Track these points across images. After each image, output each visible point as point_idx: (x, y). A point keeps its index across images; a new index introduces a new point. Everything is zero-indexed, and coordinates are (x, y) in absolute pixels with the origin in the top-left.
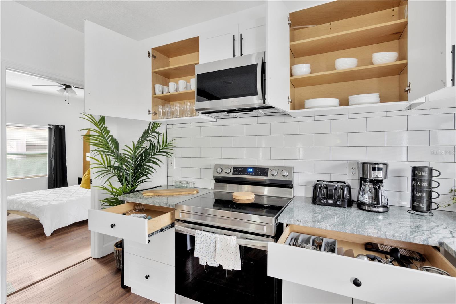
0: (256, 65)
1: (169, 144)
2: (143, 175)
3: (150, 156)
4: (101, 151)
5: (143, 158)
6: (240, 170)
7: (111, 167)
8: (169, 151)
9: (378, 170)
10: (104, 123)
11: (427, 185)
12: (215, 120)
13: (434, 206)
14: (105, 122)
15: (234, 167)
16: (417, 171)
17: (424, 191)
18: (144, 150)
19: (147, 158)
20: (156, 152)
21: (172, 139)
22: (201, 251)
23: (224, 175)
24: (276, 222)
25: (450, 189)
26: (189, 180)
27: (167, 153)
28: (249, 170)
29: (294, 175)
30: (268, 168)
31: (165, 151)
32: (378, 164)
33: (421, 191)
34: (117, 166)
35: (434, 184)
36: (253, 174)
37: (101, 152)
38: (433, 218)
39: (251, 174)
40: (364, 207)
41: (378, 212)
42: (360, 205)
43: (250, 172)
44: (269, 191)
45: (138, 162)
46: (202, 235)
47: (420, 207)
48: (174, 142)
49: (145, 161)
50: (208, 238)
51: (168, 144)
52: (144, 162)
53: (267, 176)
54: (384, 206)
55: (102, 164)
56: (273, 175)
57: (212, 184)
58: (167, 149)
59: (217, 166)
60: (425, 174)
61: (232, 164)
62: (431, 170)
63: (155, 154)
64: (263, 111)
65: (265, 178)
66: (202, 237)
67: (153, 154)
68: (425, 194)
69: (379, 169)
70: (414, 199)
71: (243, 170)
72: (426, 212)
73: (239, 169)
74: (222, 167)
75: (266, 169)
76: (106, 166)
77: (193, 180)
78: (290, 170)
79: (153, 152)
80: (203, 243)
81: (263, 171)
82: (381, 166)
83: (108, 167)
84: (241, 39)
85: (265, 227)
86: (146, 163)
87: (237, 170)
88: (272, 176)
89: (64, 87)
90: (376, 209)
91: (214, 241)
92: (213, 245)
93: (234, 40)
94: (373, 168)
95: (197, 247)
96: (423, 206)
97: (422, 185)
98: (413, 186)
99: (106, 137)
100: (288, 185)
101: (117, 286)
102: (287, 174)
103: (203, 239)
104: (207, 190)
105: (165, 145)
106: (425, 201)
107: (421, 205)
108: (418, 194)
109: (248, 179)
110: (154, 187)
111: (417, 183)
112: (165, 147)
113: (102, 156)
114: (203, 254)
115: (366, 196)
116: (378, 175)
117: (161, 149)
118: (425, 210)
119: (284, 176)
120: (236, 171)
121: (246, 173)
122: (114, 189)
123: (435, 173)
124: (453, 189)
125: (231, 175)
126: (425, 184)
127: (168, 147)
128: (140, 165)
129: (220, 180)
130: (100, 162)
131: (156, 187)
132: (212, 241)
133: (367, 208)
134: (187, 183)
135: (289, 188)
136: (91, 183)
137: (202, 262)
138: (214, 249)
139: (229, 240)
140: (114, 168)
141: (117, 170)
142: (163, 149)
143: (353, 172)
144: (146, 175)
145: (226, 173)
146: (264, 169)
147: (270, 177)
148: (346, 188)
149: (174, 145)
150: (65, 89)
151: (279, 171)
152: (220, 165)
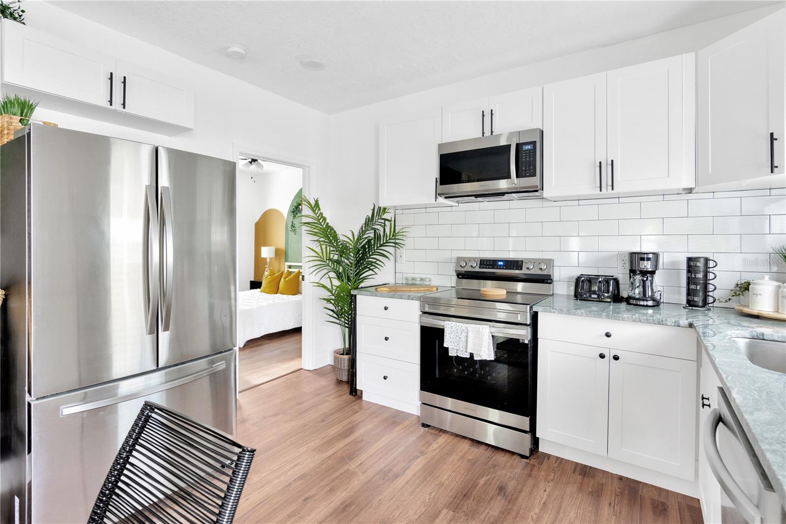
0: (509, 146)
1: (398, 233)
2: (368, 269)
3: (376, 248)
4: (322, 241)
5: (367, 250)
6: (488, 263)
7: (330, 260)
8: (397, 241)
9: (647, 261)
10: (319, 209)
11: (701, 277)
12: (457, 205)
13: (710, 300)
14: (320, 206)
15: (481, 260)
16: (692, 261)
17: (700, 283)
18: (366, 240)
19: (372, 250)
20: (382, 243)
21: (401, 227)
22: (451, 341)
23: (468, 269)
24: (530, 310)
25: (736, 283)
26: (423, 276)
27: (395, 243)
28: (499, 263)
29: (553, 269)
30: (523, 261)
31: (393, 241)
32: (647, 253)
33: (696, 284)
34: (336, 259)
35: (711, 276)
36: (504, 267)
37: (321, 243)
38: (710, 314)
39: (502, 267)
40: (631, 301)
41: (647, 306)
42: (628, 300)
43: (501, 265)
44: (523, 288)
45: (360, 255)
46: (452, 325)
47: (695, 301)
48: (404, 230)
49: (369, 253)
50: (459, 328)
51: (396, 233)
52: (368, 255)
53: (521, 269)
54: (654, 300)
55: (321, 258)
56: (528, 268)
57: (453, 281)
58: (395, 239)
59: (459, 259)
60: (700, 264)
61: (478, 256)
62: (707, 260)
63: (381, 246)
64: (517, 195)
65: (517, 272)
66: (452, 327)
67: (378, 246)
68: (699, 286)
69: (648, 259)
70: (689, 293)
71: (493, 263)
72: (702, 307)
73: (486, 262)
74: (467, 260)
75: (520, 262)
76: (325, 260)
77: (428, 276)
78: (550, 262)
79: (379, 243)
80: (453, 332)
81: (516, 264)
82: (651, 256)
83: (327, 260)
84: (492, 114)
85: (519, 315)
86: (370, 255)
87: (484, 263)
88: (527, 270)
89: (250, 160)
90: (645, 303)
91: (466, 330)
92: (464, 334)
93: (483, 116)
94: (640, 258)
95: (447, 337)
96: (698, 299)
97: (697, 277)
98: (688, 278)
99: (324, 224)
100: (545, 279)
101: (345, 394)
102: (545, 267)
103: (453, 329)
104: (446, 288)
105: (393, 234)
106: (701, 294)
107: (696, 299)
108: (692, 287)
109: (498, 274)
110: (382, 284)
111: (691, 275)
112: (393, 236)
113: (321, 247)
114: (453, 344)
115: (637, 291)
116: (648, 266)
117: (388, 239)
118: (701, 304)
119: (541, 269)
120: (482, 264)
121: (496, 267)
122: (333, 286)
123: (711, 264)
124: (739, 283)
125: (477, 269)
126: (700, 276)
127: (396, 237)
128: (363, 258)
129: (462, 275)
130: (318, 254)
131: (384, 285)
132: (463, 331)
133: (634, 302)
134: (422, 279)
135: (547, 283)
136: (304, 280)
137: (451, 353)
138: (466, 339)
139: (481, 328)
140: (333, 261)
141: (337, 263)
142: (390, 239)
143: (625, 265)
144: (372, 270)
145: (472, 266)
146: (517, 261)
147: (524, 271)
148: (612, 281)
149: (404, 234)
150: (251, 163)
151: (536, 264)
152: (464, 258)
